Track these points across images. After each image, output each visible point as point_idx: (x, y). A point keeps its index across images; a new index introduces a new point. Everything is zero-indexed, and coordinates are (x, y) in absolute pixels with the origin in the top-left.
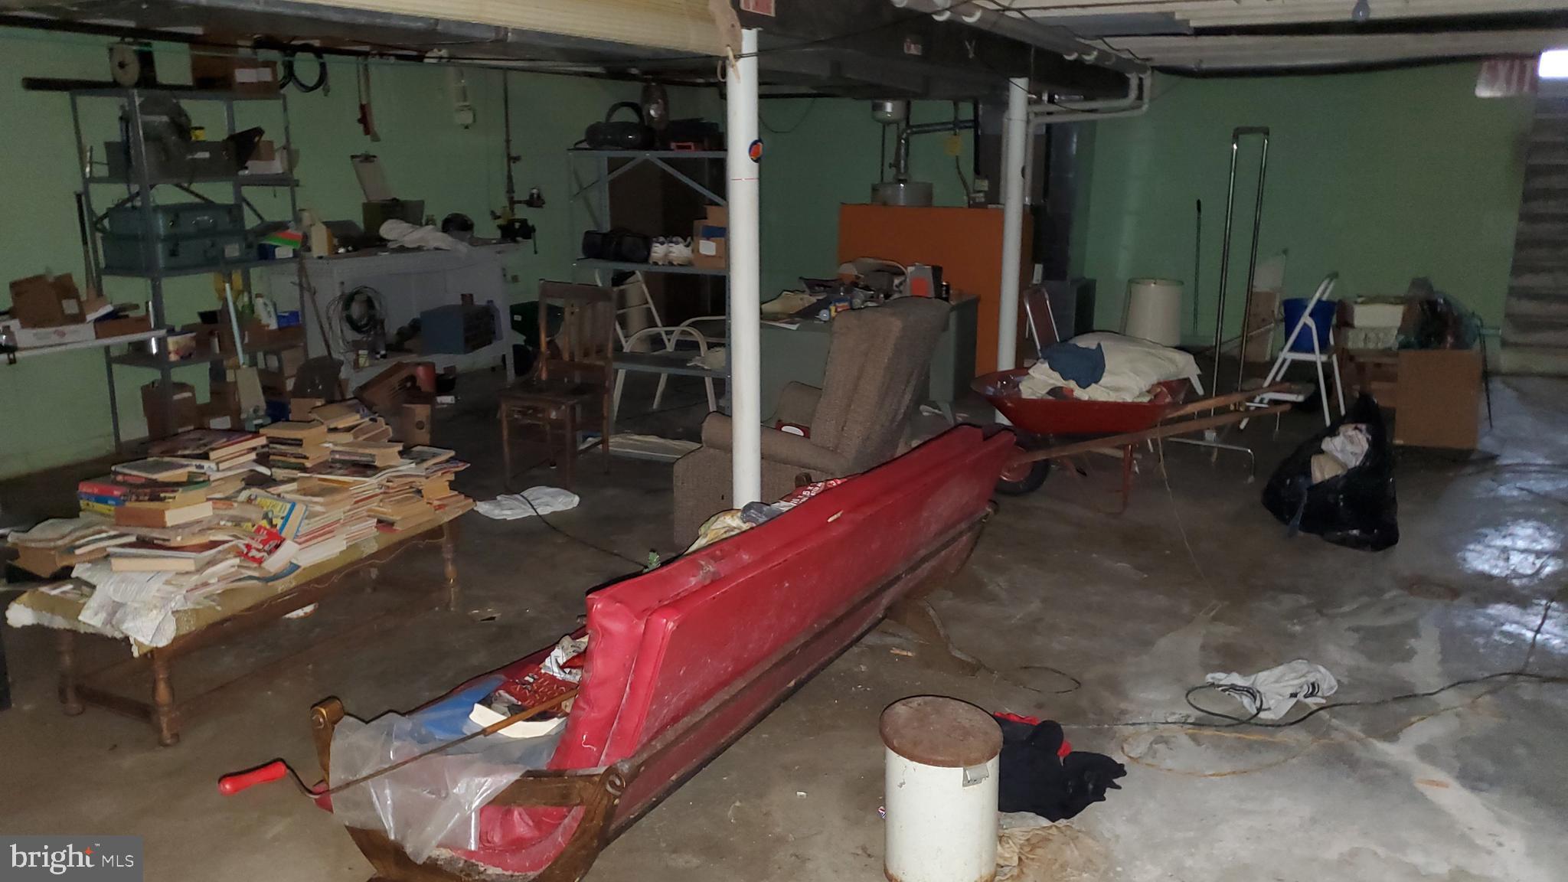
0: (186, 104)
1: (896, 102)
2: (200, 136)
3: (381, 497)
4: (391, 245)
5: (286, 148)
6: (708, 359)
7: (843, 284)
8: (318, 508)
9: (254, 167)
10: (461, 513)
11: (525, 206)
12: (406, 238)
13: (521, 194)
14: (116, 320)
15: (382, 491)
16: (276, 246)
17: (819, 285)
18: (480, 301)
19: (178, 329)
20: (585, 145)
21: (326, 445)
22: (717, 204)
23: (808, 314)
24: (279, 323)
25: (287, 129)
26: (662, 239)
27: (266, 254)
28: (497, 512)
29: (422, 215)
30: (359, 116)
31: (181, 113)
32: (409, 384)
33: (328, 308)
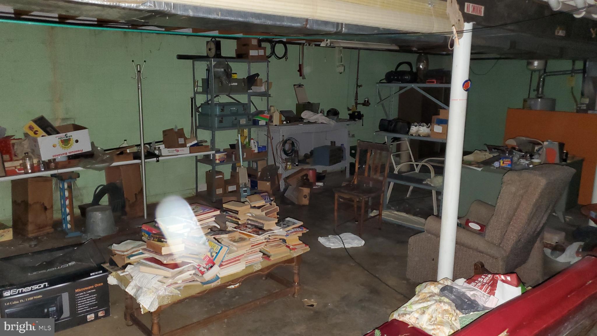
0: (231, 64)
1: (540, 61)
2: (235, 76)
3: (265, 243)
4: (305, 121)
5: (267, 81)
6: (433, 180)
7: (507, 149)
8: (235, 249)
9: (255, 89)
10: (302, 253)
11: (362, 105)
12: (311, 118)
13: (361, 100)
14: (198, 146)
15: (266, 241)
16: (260, 120)
17: (495, 149)
18: (338, 144)
19: (222, 150)
20: (384, 81)
21: (248, 214)
22: (444, 108)
23: (487, 163)
24: (258, 150)
25: (268, 74)
26: (416, 124)
27: (255, 123)
28: (327, 243)
29: (319, 109)
30: (298, 69)
31: (228, 67)
32: (305, 178)
33: (277, 145)
